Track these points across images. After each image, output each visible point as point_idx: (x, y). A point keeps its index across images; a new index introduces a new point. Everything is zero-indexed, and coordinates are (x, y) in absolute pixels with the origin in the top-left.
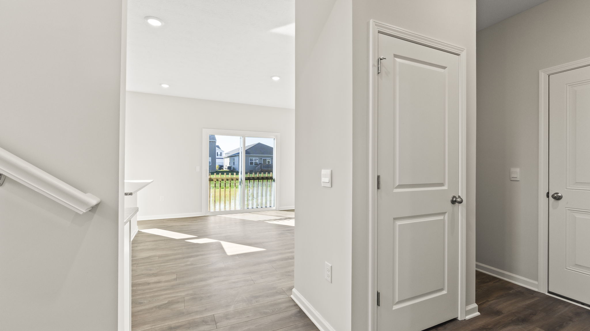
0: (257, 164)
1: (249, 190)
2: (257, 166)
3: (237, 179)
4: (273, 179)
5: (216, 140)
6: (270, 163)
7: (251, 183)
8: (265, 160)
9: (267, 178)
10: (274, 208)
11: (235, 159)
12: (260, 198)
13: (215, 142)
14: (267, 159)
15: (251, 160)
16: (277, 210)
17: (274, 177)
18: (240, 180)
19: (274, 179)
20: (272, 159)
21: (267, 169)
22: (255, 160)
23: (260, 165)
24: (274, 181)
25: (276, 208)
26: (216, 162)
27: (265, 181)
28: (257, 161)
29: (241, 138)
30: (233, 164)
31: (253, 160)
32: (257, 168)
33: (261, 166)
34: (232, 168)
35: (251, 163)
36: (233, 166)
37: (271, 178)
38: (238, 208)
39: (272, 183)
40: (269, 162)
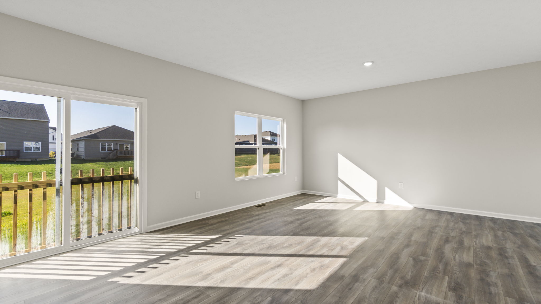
0: (112, 150)
1: (82, 204)
2: (112, 152)
3: (50, 185)
4: (133, 178)
5: (48, 119)
6: (129, 149)
7: (85, 189)
8: (122, 146)
9: (122, 178)
10: (137, 230)
11: (79, 144)
12: (106, 216)
13: (48, 122)
14: (125, 144)
15: (102, 145)
16: (143, 232)
17: (137, 174)
18: (57, 186)
19: (135, 178)
20: (132, 144)
21: (125, 156)
22: (109, 145)
23: (115, 151)
24: (136, 181)
25: (141, 229)
26: (50, 148)
27: (118, 184)
28: (112, 147)
29: (59, 101)
30: (77, 150)
31: (106, 146)
32: (111, 154)
33: (117, 152)
34: (75, 155)
35: (103, 149)
36: (76, 152)
37: (131, 177)
38: (52, 244)
39: (132, 187)
40: (127, 147)
